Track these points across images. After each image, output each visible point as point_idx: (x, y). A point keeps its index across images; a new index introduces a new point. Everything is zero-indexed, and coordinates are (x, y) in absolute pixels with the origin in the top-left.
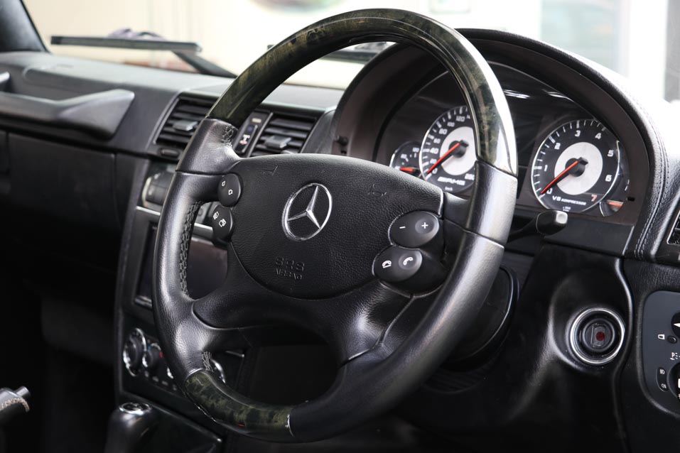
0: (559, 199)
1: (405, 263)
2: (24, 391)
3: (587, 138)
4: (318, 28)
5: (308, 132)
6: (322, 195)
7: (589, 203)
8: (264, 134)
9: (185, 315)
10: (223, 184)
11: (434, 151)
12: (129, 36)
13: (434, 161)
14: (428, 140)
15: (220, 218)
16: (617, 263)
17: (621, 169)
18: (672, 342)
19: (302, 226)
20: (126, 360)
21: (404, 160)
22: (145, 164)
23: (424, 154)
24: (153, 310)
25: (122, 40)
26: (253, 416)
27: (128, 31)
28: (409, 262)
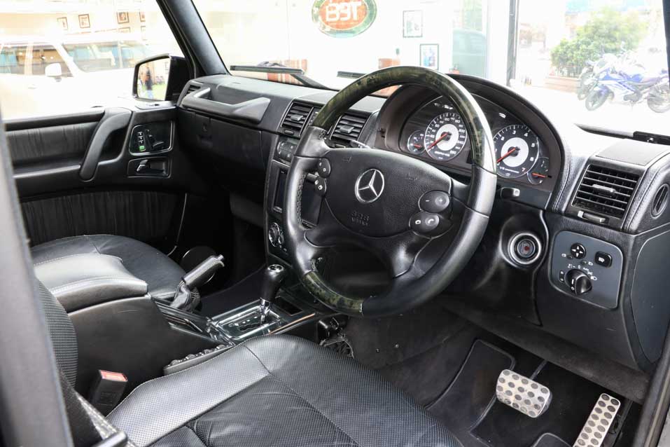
0: (503, 168)
1: (429, 222)
2: (221, 257)
3: (520, 135)
4: (374, 76)
5: (363, 124)
6: (378, 176)
7: (521, 173)
8: (339, 124)
9: (301, 239)
10: (320, 164)
11: (432, 136)
12: (268, 65)
13: (432, 142)
14: (429, 130)
15: (319, 185)
16: (541, 212)
17: (540, 154)
18: (570, 258)
19: (367, 194)
20: (270, 238)
21: (415, 140)
22: (277, 137)
23: (427, 137)
24: (281, 214)
25: (264, 68)
26: (341, 302)
27: (267, 63)
28: (431, 222)
